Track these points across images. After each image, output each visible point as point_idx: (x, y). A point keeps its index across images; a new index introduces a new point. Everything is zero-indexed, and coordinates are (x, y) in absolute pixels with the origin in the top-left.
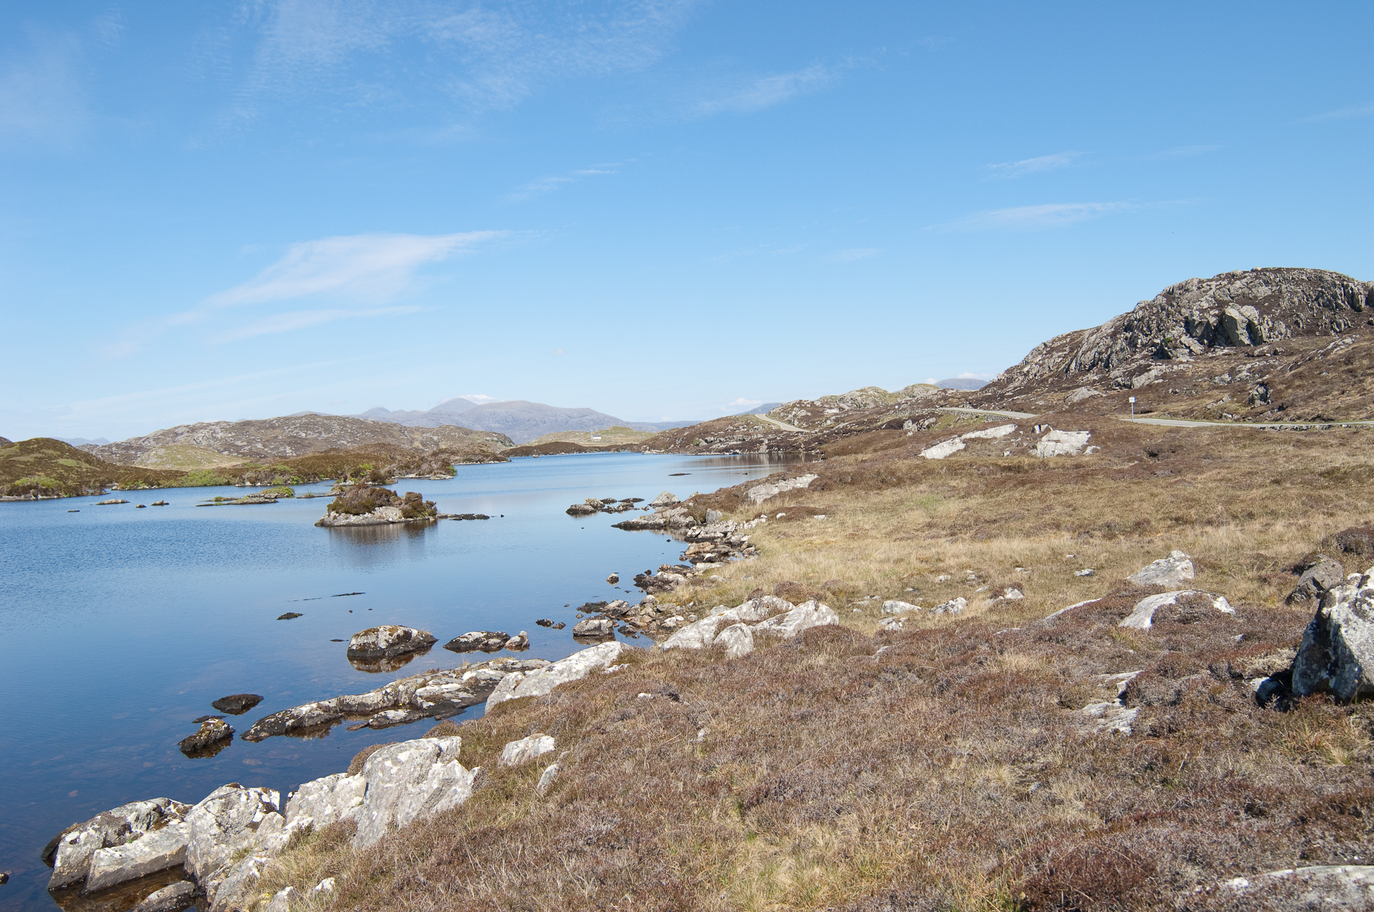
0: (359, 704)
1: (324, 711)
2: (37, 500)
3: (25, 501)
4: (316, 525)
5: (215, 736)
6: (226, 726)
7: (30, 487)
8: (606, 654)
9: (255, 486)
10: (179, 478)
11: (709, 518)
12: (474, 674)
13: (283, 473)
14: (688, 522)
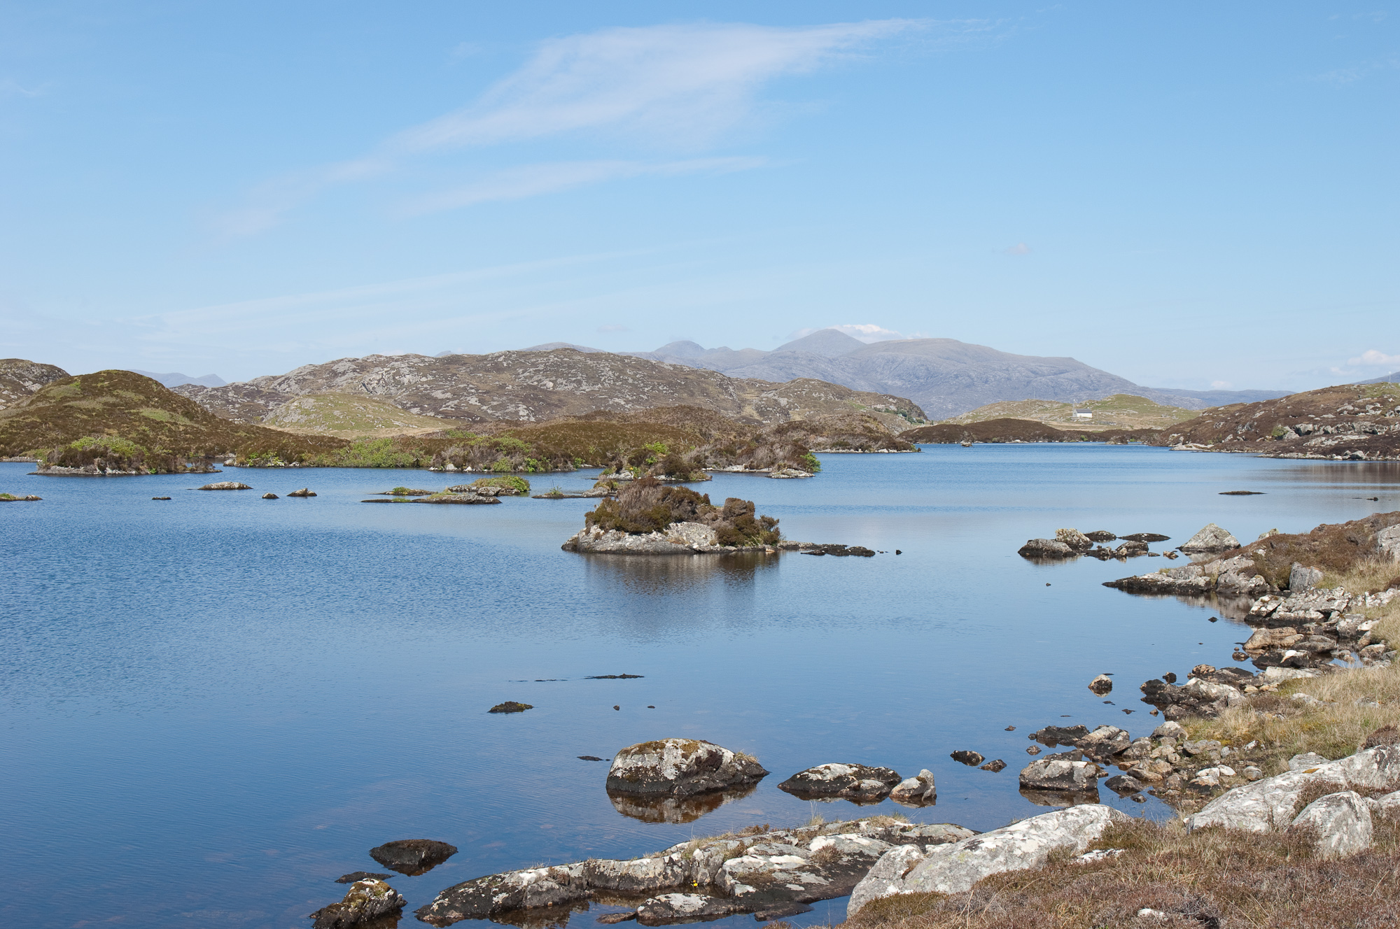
0: (621, 877)
1: (560, 884)
2: (104, 476)
3: (86, 476)
4: (563, 548)
5: (372, 909)
6: (391, 893)
7: (94, 454)
8: (1081, 828)
9: (462, 472)
10: (335, 451)
11: (1296, 582)
12: (831, 842)
13: (511, 451)
14: (1253, 585)
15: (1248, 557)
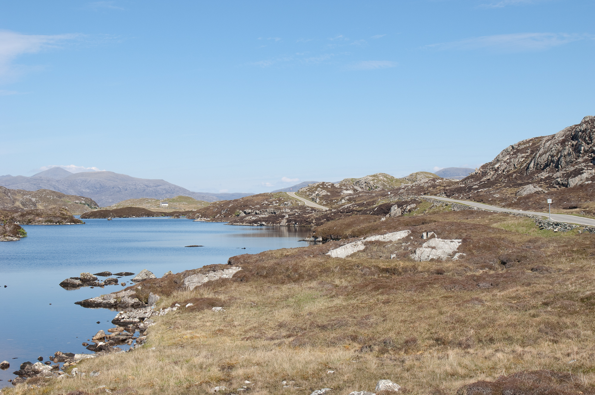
11: (150, 301)
14: (133, 302)
15: (133, 290)
